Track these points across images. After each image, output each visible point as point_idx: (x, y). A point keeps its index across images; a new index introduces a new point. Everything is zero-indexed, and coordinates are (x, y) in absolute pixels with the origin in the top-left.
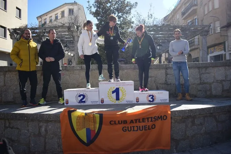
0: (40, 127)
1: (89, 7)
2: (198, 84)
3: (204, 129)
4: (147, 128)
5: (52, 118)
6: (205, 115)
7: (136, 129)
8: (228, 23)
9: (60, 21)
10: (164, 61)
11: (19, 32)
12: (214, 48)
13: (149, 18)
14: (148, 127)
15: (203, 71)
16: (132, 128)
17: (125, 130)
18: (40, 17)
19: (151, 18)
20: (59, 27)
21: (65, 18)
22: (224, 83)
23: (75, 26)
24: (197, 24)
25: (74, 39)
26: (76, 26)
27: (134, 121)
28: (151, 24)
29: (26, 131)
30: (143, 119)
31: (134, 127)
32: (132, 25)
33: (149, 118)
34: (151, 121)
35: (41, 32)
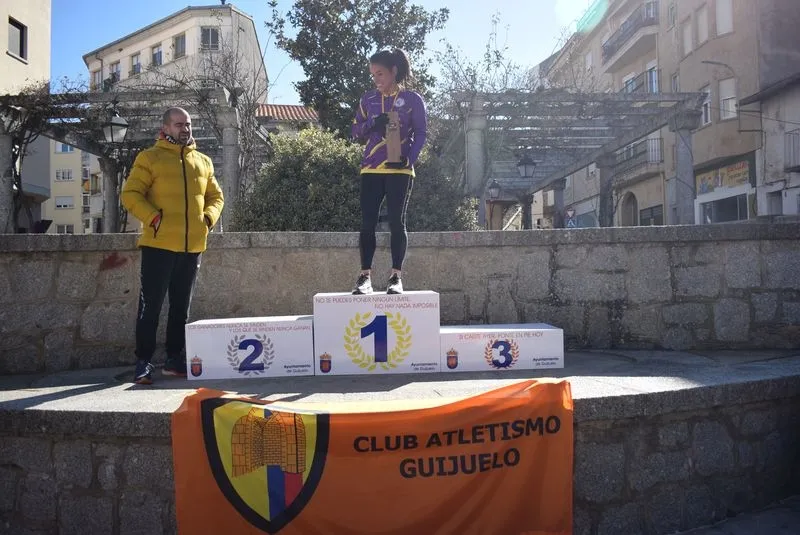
0: (98, 463)
1: (275, 23)
2: (667, 304)
3: (691, 464)
4: (488, 462)
5: (141, 427)
6: (695, 413)
7: (452, 469)
8: (764, 88)
9: (172, 70)
10: (541, 217)
11: (18, 108)
12: (717, 174)
13: (492, 66)
14: (492, 458)
15: (685, 254)
16: (436, 464)
17: (410, 473)
18: (97, 55)
19: (498, 66)
20: (167, 93)
21: (189, 61)
22: (756, 298)
23: (225, 89)
24: (655, 89)
25: (220, 136)
26: (228, 89)
27: (444, 439)
28: (498, 88)
29: (45, 477)
30: (475, 429)
31: (441, 460)
32: (429, 89)
33: (497, 425)
34: (506, 437)
35: (99, 110)
